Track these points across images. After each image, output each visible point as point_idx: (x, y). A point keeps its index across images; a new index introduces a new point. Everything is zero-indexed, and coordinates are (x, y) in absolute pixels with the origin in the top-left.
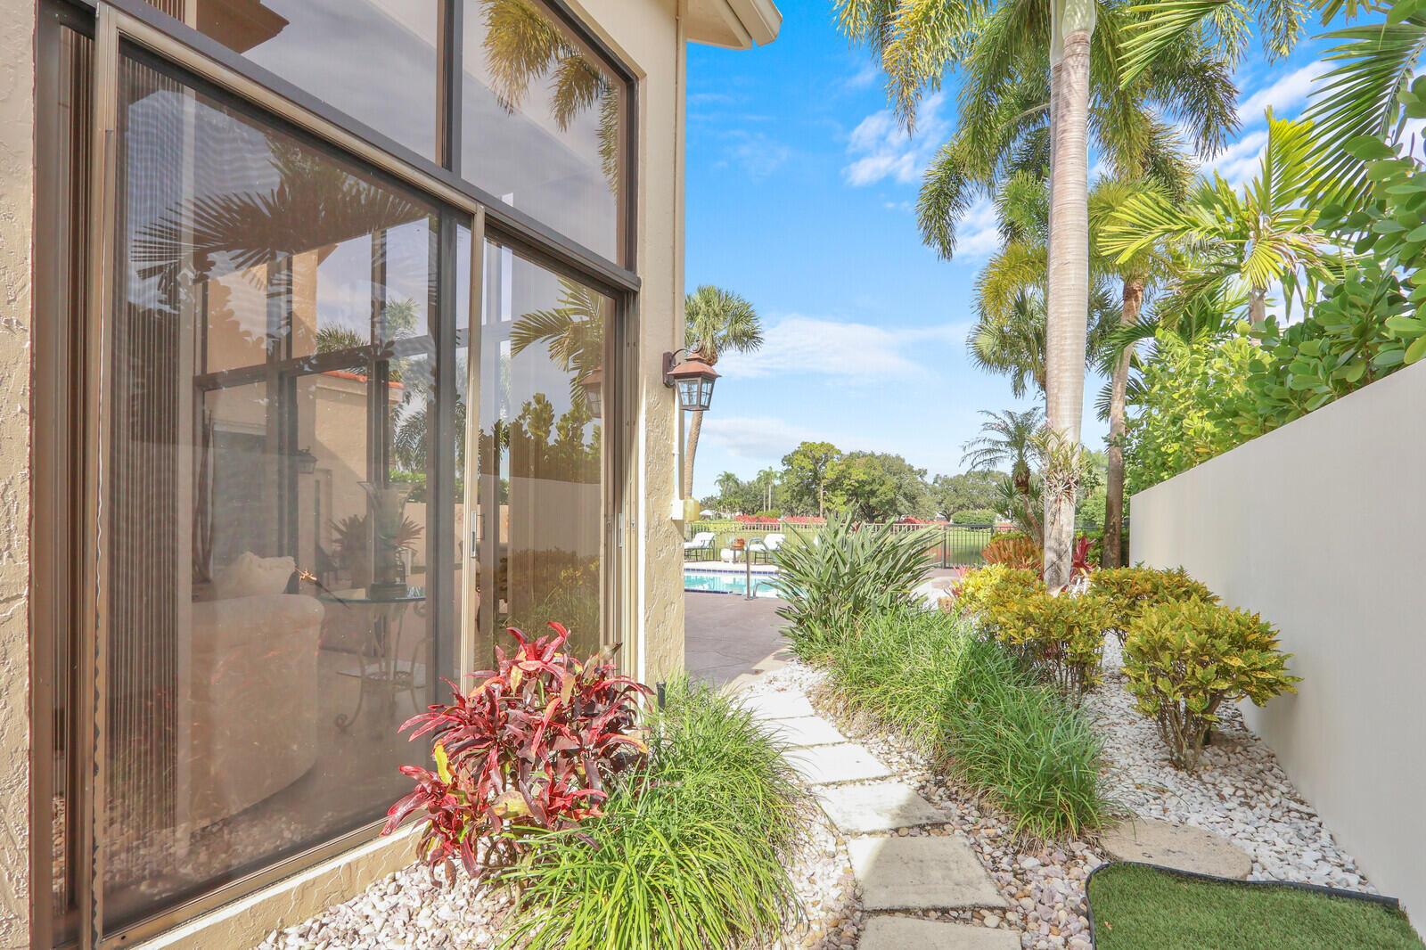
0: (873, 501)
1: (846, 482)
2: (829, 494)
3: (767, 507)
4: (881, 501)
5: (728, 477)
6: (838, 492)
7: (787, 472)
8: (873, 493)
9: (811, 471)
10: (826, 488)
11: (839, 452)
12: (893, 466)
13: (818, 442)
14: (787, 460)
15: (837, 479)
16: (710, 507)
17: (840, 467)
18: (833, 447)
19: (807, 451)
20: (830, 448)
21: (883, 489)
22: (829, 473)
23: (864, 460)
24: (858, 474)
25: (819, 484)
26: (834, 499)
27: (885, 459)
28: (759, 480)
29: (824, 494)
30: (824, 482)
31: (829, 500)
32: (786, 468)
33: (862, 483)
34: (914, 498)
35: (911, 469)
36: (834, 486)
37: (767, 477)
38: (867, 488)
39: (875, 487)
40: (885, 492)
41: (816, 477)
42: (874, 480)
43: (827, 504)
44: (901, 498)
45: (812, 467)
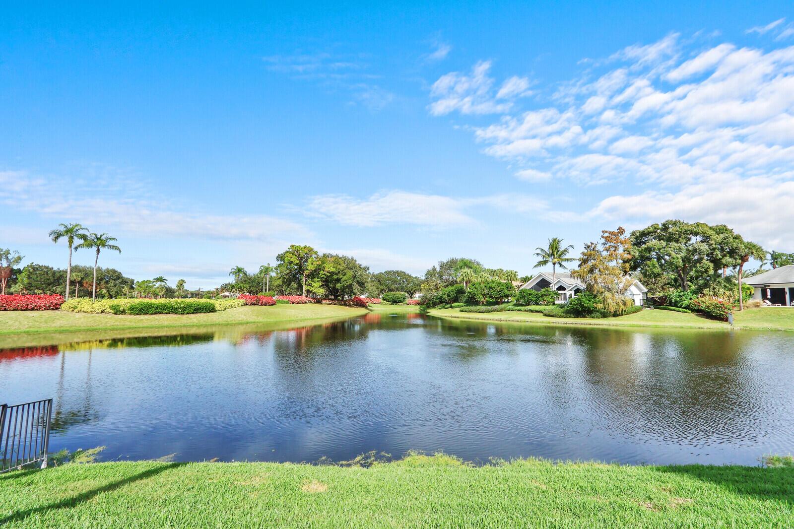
0: (338, 286)
1: (321, 272)
2: (309, 281)
3: (266, 290)
4: (343, 286)
5: (239, 270)
6: (316, 279)
7: (279, 266)
8: (338, 280)
9: (297, 264)
10: (307, 276)
11: (316, 253)
12: (351, 264)
13: (302, 245)
14: (280, 258)
15: (315, 270)
16: (227, 290)
17: (318, 263)
18: (312, 249)
19: (295, 250)
20: (311, 250)
21: (345, 278)
22: (310, 267)
23: (333, 259)
24: (329, 268)
25: (302, 274)
26: (313, 284)
27: (345, 259)
28: (261, 272)
29: (306, 281)
30: (306, 272)
31: (309, 285)
32: (279, 263)
33: (332, 273)
34: (363, 284)
35: (360, 266)
36: (312, 275)
37: (266, 270)
38: (335, 277)
39: (340, 276)
40: (346, 279)
41: (301, 269)
42: (339, 272)
43: (308, 287)
44: (355, 284)
45: (298, 262)
